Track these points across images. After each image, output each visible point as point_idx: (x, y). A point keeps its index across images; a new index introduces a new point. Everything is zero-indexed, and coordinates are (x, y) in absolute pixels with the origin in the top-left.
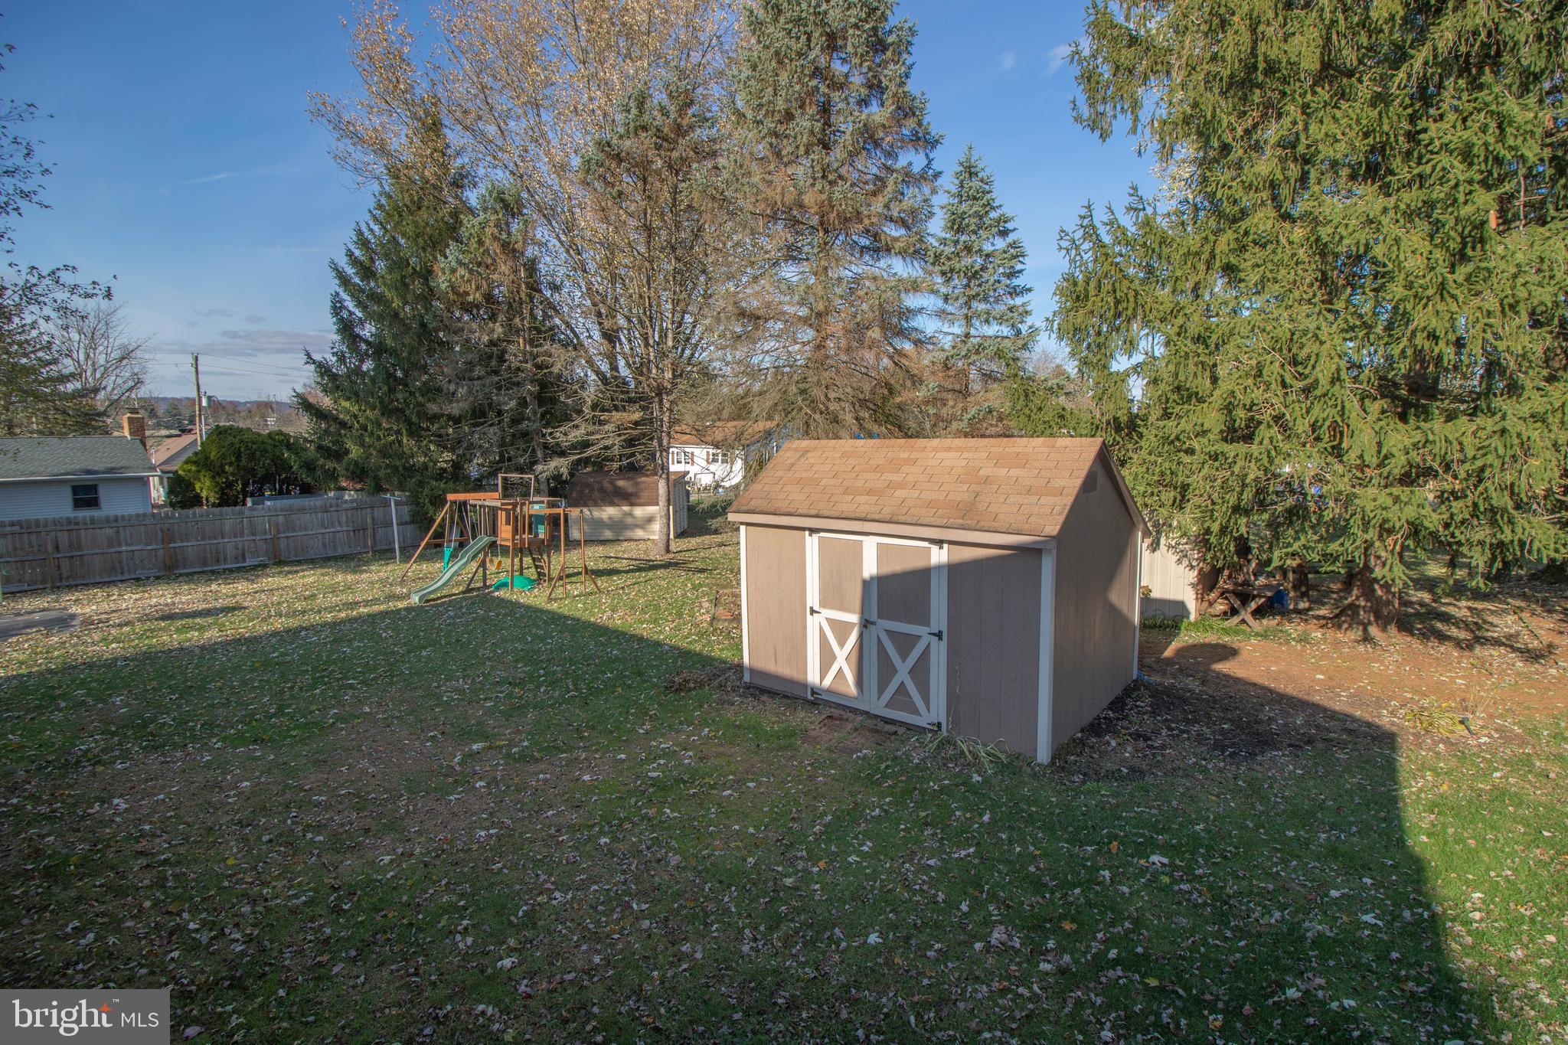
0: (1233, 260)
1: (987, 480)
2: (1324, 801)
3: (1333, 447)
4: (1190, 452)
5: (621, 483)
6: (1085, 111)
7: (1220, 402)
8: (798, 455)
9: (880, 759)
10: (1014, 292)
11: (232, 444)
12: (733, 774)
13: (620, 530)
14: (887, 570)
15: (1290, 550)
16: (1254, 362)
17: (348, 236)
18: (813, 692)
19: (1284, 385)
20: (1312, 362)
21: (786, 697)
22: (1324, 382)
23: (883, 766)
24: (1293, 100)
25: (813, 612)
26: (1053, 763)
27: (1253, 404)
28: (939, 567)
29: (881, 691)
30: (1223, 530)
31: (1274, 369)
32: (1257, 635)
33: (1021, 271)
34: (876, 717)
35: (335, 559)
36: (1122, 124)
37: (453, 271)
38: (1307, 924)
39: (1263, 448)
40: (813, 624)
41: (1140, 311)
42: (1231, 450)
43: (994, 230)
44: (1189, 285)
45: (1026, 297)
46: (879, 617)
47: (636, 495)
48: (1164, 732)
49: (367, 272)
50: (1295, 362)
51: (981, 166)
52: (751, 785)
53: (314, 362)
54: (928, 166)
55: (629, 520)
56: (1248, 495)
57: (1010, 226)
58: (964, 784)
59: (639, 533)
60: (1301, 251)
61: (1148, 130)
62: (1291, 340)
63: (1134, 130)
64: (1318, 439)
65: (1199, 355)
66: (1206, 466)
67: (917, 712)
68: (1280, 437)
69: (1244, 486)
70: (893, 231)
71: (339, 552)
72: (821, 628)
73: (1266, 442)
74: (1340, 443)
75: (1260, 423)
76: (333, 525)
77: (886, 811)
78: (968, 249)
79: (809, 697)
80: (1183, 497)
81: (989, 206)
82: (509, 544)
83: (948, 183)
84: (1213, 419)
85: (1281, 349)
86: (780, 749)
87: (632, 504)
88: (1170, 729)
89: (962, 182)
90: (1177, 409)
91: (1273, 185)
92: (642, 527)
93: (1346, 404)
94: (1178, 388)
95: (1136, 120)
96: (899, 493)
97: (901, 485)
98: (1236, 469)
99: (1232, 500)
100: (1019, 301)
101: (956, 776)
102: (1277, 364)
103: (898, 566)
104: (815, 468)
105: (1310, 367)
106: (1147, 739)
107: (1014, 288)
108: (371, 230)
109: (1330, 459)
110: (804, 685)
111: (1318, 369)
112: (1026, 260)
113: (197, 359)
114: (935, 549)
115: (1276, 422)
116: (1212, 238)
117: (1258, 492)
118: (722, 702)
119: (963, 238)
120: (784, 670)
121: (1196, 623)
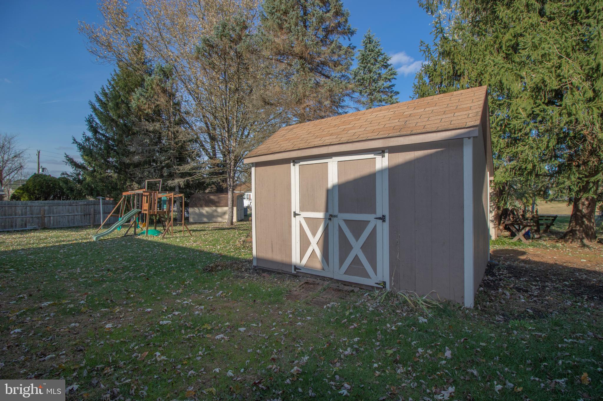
1: (411, 115)
5: (212, 197)
8: (287, 131)
9: (345, 308)
11: (40, 181)
12: (229, 321)
13: (211, 217)
14: (344, 179)
17: (99, 91)
18: (296, 268)
21: (279, 273)
23: (347, 313)
25: (295, 214)
26: (476, 308)
28: (382, 171)
29: (342, 261)
34: (338, 281)
35: (74, 227)
37: (139, 99)
40: (295, 223)
46: (340, 211)
47: (218, 202)
48: (532, 287)
52: (242, 329)
53: (77, 142)
55: (215, 214)
58: (414, 325)
59: (220, 219)
67: (367, 276)
71: (76, 225)
72: (301, 225)
76: (74, 212)
77: (357, 350)
78: (370, 72)
79: (293, 272)
82: (147, 212)
86: (270, 303)
87: (217, 206)
92: (221, 217)
101: (406, 319)
103: (352, 175)
108: (108, 89)
110: (290, 265)
113: (39, 152)
114: (378, 158)
118: (237, 277)
120: (277, 257)
121: (497, 240)
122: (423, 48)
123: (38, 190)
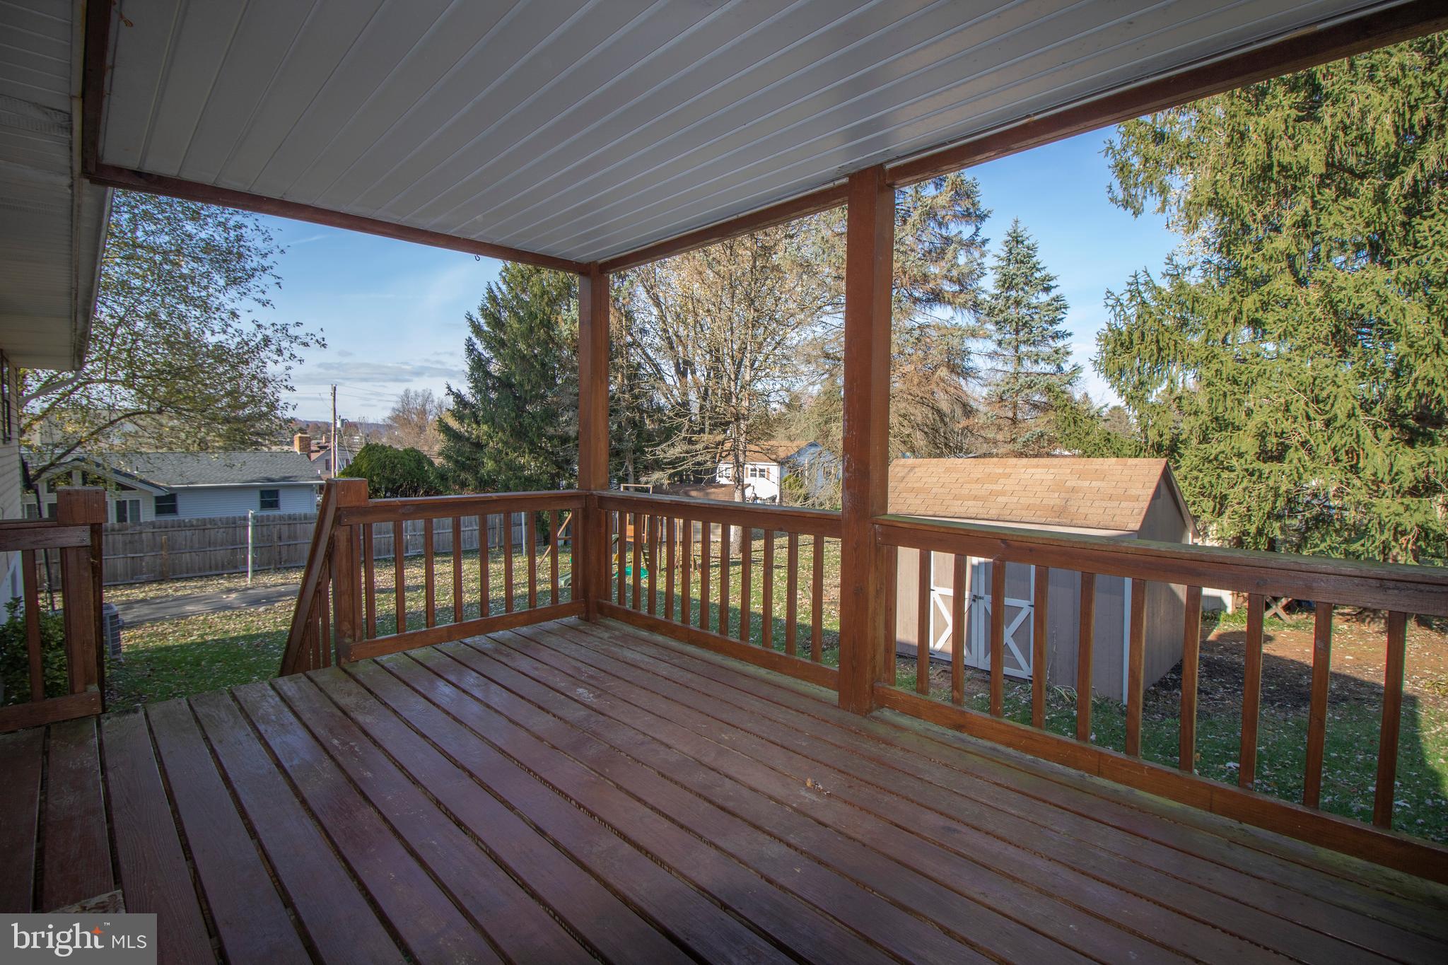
0: (1259, 315)
1: (1073, 489)
2: (1359, 736)
3: (1351, 466)
4: (1231, 469)
6: (1120, 195)
7: (1254, 430)
8: (906, 470)
10: (1056, 336)
11: (379, 459)
15: (1317, 549)
16: (1282, 400)
17: (481, 293)
19: (1308, 418)
20: (1331, 401)
22: (1342, 418)
24: (1304, 193)
27: (1283, 433)
29: (987, 651)
30: (1260, 532)
31: (1299, 407)
32: (1289, 626)
33: (1062, 319)
34: (983, 671)
36: (1151, 203)
38: (1352, 803)
39: (1292, 466)
41: (1179, 356)
42: (1266, 468)
43: (1040, 287)
44: (1220, 336)
45: (1067, 340)
46: (986, 593)
48: (1221, 690)
49: (496, 323)
50: (1317, 400)
51: (1025, 236)
53: (453, 394)
54: (976, 234)
56: (1280, 503)
57: (1052, 283)
60: (1318, 311)
61: (1174, 209)
62: (1313, 383)
63: (1163, 209)
64: (1337, 460)
65: (1235, 394)
66: (1245, 480)
67: (1019, 667)
68: (1306, 458)
69: (1277, 496)
70: (948, 287)
72: (935, 602)
73: (1295, 461)
74: (1358, 462)
75: (1288, 447)
78: (1018, 303)
80: (1222, 505)
81: (1035, 267)
83: (996, 247)
84: (1248, 444)
85: (1305, 391)
88: (1225, 688)
89: (1010, 250)
90: (1217, 435)
91: (1291, 258)
93: (1361, 432)
94: (1217, 418)
95: (1165, 202)
96: (1000, 499)
97: (1003, 493)
98: (1271, 483)
99: (1267, 508)
100: (1060, 343)
101: (1059, 712)
102: (1302, 402)
104: (924, 480)
105: (1329, 406)
106: (1207, 694)
107: (1056, 333)
108: (499, 288)
109: (1349, 475)
111: (1336, 406)
112: (1068, 311)
115: (1304, 447)
116: (1239, 299)
117: (1289, 500)
119: (1013, 293)
121: (1234, 615)
122: (1110, 302)
123: (378, 475)
